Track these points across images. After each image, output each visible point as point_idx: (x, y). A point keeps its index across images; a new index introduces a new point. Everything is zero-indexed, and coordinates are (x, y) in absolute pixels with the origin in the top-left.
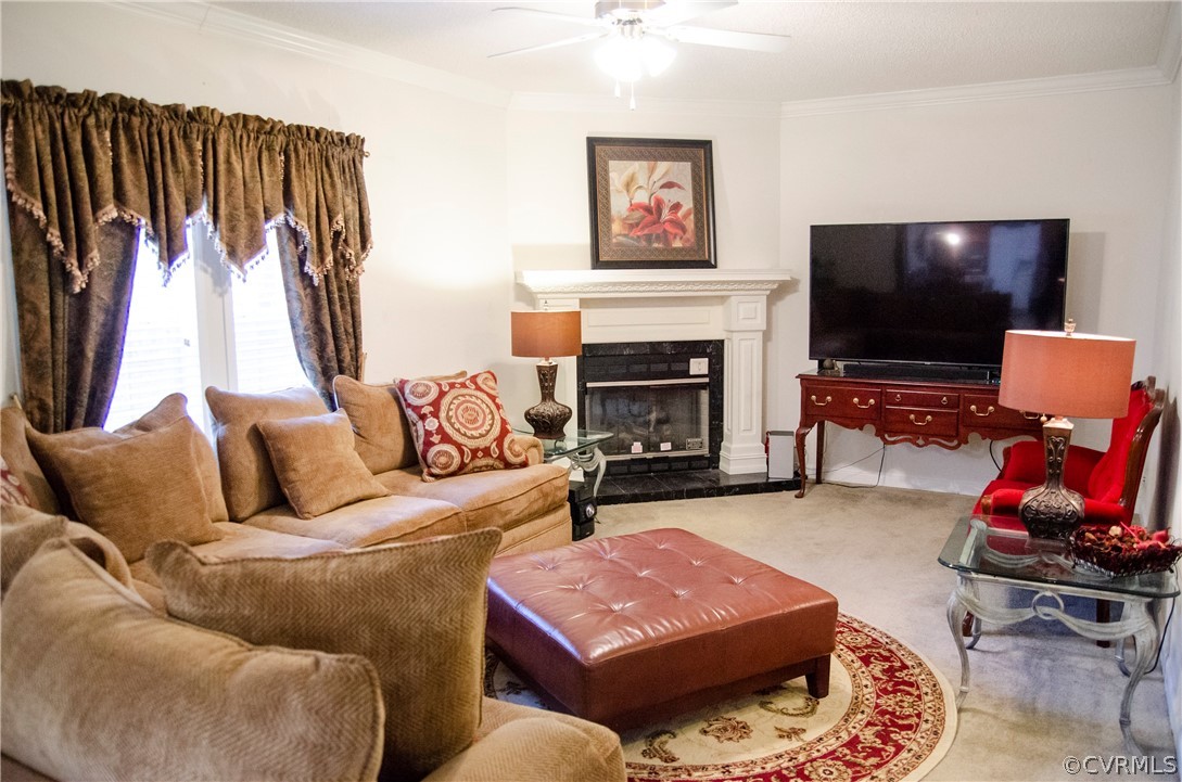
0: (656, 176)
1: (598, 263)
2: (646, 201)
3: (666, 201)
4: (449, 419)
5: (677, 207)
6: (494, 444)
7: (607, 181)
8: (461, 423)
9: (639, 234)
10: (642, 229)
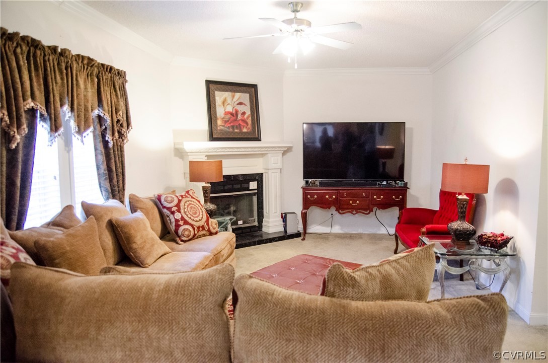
0: (235, 99)
1: (213, 138)
2: (231, 111)
3: (240, 111)
4: (185, 213)
5: (244, 113)
6: (206, 224)
7: (215, 100)
8: (190, 215)
9: (229, 125)
10: (230, 123)
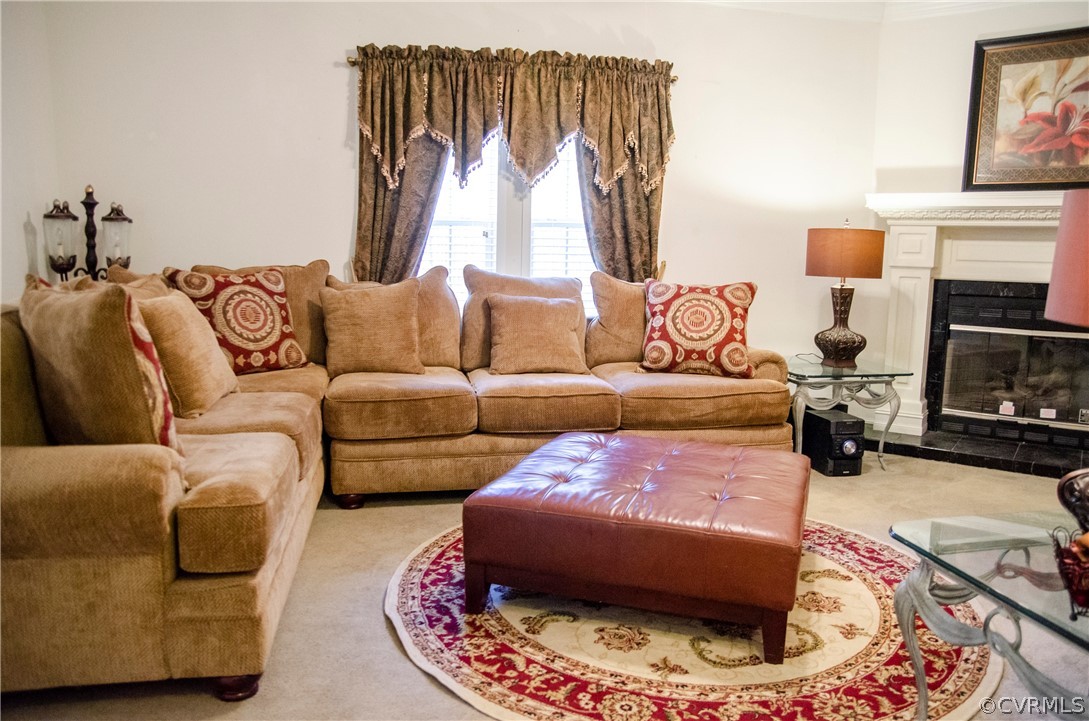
0: (1067, 78)
1: (969, 185)
2: (1049, 111)
3: (1079, 108)
4: (674, 319)
6: (712, 349)
7: (996, 92)
9: (1032, 151)
10: (1038, 145)
